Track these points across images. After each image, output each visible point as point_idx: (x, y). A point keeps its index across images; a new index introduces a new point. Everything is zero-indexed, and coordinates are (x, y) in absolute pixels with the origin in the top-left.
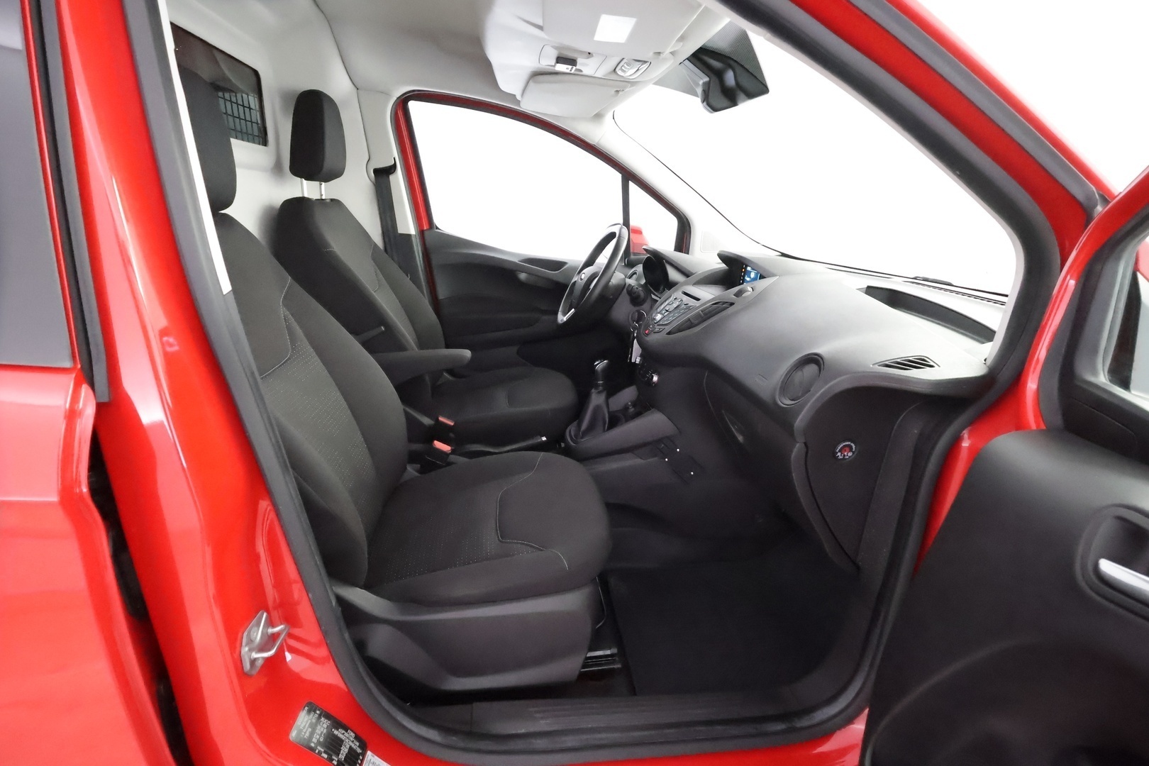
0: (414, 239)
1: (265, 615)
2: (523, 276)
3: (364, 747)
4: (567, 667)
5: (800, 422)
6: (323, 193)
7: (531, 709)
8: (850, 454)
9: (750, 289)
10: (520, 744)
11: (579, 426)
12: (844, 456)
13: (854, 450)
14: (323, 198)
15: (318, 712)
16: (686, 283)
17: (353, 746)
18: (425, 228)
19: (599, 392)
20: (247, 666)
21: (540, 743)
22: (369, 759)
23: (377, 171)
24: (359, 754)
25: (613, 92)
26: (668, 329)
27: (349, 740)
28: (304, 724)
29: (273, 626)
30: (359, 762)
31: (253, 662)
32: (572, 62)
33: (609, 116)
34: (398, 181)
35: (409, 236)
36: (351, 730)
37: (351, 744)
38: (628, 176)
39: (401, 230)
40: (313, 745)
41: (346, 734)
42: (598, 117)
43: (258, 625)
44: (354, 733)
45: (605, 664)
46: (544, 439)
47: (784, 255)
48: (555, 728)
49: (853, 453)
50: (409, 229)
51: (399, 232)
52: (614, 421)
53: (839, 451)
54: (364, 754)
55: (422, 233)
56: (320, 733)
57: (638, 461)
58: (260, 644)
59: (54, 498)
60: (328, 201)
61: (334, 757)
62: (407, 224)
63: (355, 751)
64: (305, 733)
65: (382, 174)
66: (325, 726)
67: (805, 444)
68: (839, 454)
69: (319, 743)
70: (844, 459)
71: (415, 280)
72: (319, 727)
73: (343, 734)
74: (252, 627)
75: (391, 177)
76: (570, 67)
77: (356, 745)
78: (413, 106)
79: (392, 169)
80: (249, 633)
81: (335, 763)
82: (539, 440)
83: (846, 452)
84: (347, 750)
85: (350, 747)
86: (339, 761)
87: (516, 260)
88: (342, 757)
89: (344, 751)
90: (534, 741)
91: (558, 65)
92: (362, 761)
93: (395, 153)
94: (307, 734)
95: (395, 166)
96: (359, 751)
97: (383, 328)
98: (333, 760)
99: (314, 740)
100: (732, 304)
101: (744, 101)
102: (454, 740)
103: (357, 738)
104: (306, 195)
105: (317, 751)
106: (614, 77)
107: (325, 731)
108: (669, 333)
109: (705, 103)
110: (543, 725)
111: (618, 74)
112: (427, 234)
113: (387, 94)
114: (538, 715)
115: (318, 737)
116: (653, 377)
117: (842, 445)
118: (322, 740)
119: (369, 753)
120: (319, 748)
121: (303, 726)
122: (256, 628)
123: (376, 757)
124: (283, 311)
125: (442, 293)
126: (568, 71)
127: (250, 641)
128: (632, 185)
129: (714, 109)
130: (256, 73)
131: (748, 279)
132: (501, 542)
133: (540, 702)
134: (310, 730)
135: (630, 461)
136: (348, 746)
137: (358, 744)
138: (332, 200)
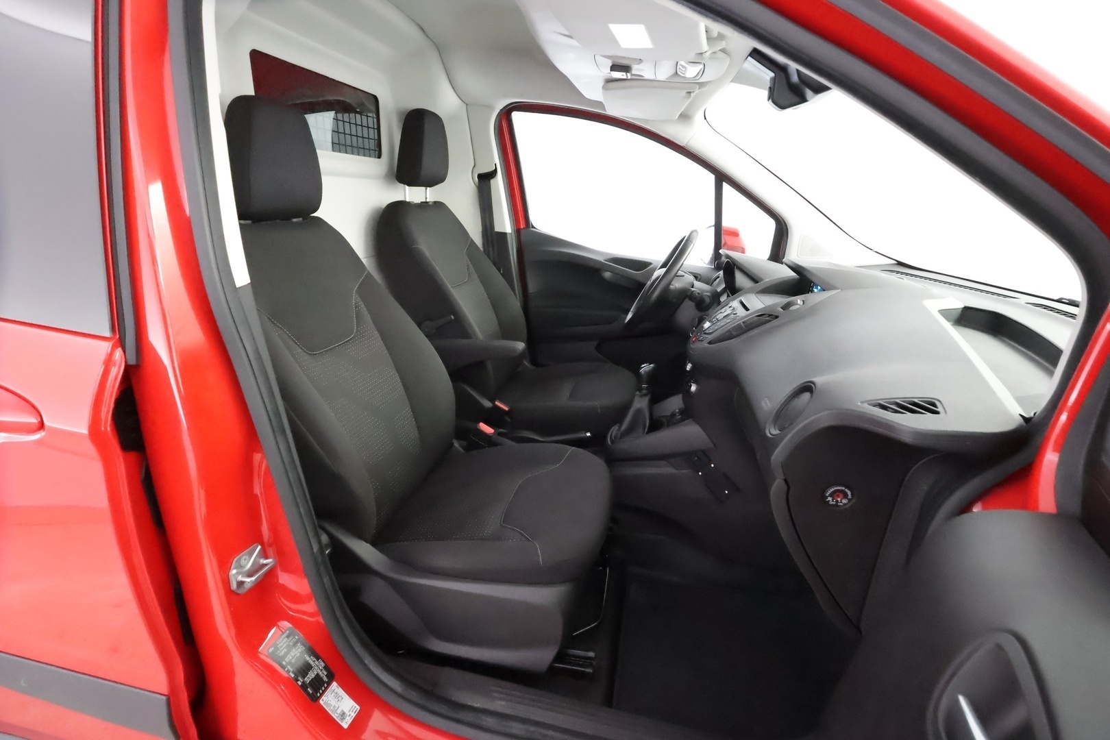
0: (509, 237)
1: (259, 547)
2: (607, 275)
3: (331, 677)
4: (539, 657)
5: (778, 455)
6: (428, 196)
7: (492, 688)
8: (845, 501)
9: (799, 302)
10: (469, 717)
11: (620, 427)
12: (837, 501)
13: (850, 497)
14: (428, 200)
15: (297, 637)
16: (749, 291)
17: (320, 673)
18: (522, 227)
19: (641, 396)
20: (234, 586)
21: (489, 721)
22: (333, 688)
23: (481, 176)
24: (324, 682)
25: (684, 93)
26: (710, 337)
27: (318, 668)
28: (282, 644)
29: (266, 558)
30: (323, 688)
31: (241, 584)
32: (626, 69)
33: (699, 115)
34: (499, 185)
35: (505, 234)
36: (322, 660)
37: (319, 671)
38: (722, 178)
39: (498, 229)
40: (284, 663)
41: (316, 662)
42: (685, 117)
43: (251, 555)
44: (324, 662)
45: (581, 666)
46: (588, 434)
47: (900, 264)
48: (508, 712)
49: (850, 500)
50: (504, 226)
51: (496, 230)
52: (656, 425)
53: (830, 495)
54: (329, 684)
55: (518, 231)
56: (293, 655)
57: (670, 470)
58: (249, 569)
59: (84, 430)
60: (430, 203)
61: (300, 678)
62: (504, 223)
63: (321, 679)
64: (281, 651)
65: (485, 179)
66: (299, 650)
67: (786, 481)
68: (830, 499)
69: (290, 663)
70: (836, 505)
71: (507, 276)
72: (294, 650)
73: (314, 661)
74: (243, 555)
75: (492, 181)
76: (624, 73)
77: (323, 674)
78: (516, 116)
79: (492, 174)
80: (240, 559)
81: (300, 683)
82: (583, 435)
83: (839, 498)
84: (313, 676)
85: (318, 674)
86: (303, 682)
87: (601, 259)
88: (307, 680)
89: (311, 675)
90: (484, 717)
91: (612, 72)
92: (326, 688)
93: (497, 159)
94: (282, 653)
95: (496, 170)
96: (325, 679)
97: (453, 317)
98: (298, 680)
99: (287, 660)
100: (777, 317)
101: (812, 97)
102: (413, 695)
103: (326, 668)
104: (408, 200)
105: (286, 669)
106: (677, 79)
107: (298, 655)
108: (710, 343)
109: (770, 100)
110: (498, 705)
111: (679, 75)
112: (523, 232)
113: (490, 108)
114: (495, 695)
115: (291, 658)
116: (691, 386)
117: (833, 490)
118: (293, 661)
119: (334, 684)
120: (289, 667)
121: (280, 645)
122: (247, 557)
123: (340, 688)
124: (355, 298)
125: (532, 287)
126: (625, 77)
127: (240, 567)
128: (726, 186)
129: (782, 106)
130: (375, 98)
131: (816, 290)
132: (501, 525)
133: (504, 683)
134: (285, 650)
135: (666, 469)
136: (316, 673)
137: (326, 673)
138: (435, 202)
